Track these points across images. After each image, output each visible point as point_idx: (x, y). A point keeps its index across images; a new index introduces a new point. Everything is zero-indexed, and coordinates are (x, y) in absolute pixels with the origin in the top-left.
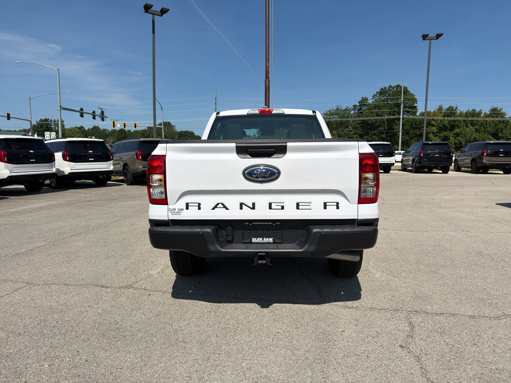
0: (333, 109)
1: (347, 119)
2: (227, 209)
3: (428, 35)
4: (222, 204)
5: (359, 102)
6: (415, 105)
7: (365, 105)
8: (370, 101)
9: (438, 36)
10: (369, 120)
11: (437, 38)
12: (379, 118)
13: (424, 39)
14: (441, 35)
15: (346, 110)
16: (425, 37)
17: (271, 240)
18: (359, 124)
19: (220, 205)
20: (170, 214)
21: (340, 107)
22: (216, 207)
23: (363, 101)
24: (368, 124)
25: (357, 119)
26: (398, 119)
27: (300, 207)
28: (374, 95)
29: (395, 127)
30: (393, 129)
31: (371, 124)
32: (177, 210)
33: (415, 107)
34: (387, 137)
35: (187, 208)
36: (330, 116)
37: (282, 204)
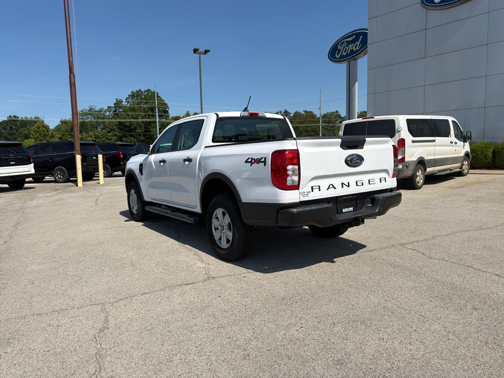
0: (86, 110)
1: (103, 120)
2: (335, 188)
3: (199, 49)
4: (332, 185)
5: (115, 104)
6: (167, 109)
7: (120, 107)
8: (124, 103)
9: (206, 52)
10: (126, 122)
11: (205, 54)
12: (135, 120)
13: (195, 52)
14: (209, 51)
15: (100, 111)
16: (195, 51)
17: (351, 209)
18: (117, 125)
19: (331, 186)
20: (301, 197)
21: (93, 107)
22: (329, 188)
23: (118, 103)
24: (125, 126)
25: (113, 120)
26: (155, 122)
27: (371, 183)
28: (127, 98)
29: (152, 130)
30: (150, 132)
31: (128, 126)
32: (306, 193)
33: (167, 111)
34: (146, 139)
35: (312, 191)
36: (83, 116)
37: (362, 182)
